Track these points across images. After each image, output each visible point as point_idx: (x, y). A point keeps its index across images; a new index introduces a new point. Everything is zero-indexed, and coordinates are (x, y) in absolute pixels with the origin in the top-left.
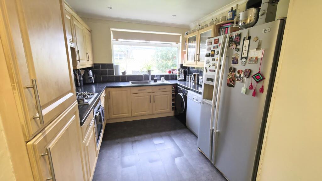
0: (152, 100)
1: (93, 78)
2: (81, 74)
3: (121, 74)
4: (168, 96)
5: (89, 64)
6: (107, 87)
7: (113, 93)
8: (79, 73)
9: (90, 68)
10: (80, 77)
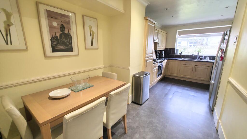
0: (194, 70)
1: (164, 55)
2: (159, 53)
3: (179, 54)
4: (207, 70)
5: (163, 48)
6: (168, 59)
7: (171, 62)
8: (158, 52)
9: (163, 50)
10: (158, 54)
